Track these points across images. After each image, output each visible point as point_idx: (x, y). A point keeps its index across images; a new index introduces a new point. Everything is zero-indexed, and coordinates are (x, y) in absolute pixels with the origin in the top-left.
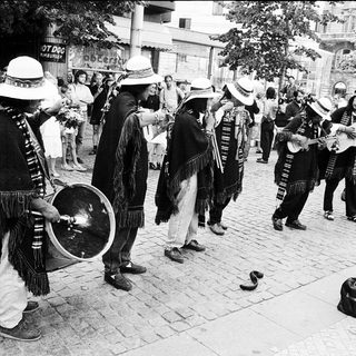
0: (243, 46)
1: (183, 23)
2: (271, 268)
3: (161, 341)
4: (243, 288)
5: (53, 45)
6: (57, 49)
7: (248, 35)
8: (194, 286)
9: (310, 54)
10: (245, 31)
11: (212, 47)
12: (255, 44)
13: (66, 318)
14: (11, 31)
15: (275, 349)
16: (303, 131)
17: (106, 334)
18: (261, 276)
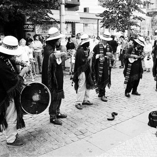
0: (110, 18)
1: (85, 10)
2: (121, 111)
3: (74, 143)
4: (109, 120)
5: (28, 25)
6: (31, 26)
7: (112, 13)
8: (88, 120)
9: (140, 19)
10: (110, 11)
11: (98, 20)
12: (115, 17)
13: (35, 137)
14: (8, 21)
15: (120, 142)
16: (134, 53)
17: (51, 142)
18: (116, 114)
